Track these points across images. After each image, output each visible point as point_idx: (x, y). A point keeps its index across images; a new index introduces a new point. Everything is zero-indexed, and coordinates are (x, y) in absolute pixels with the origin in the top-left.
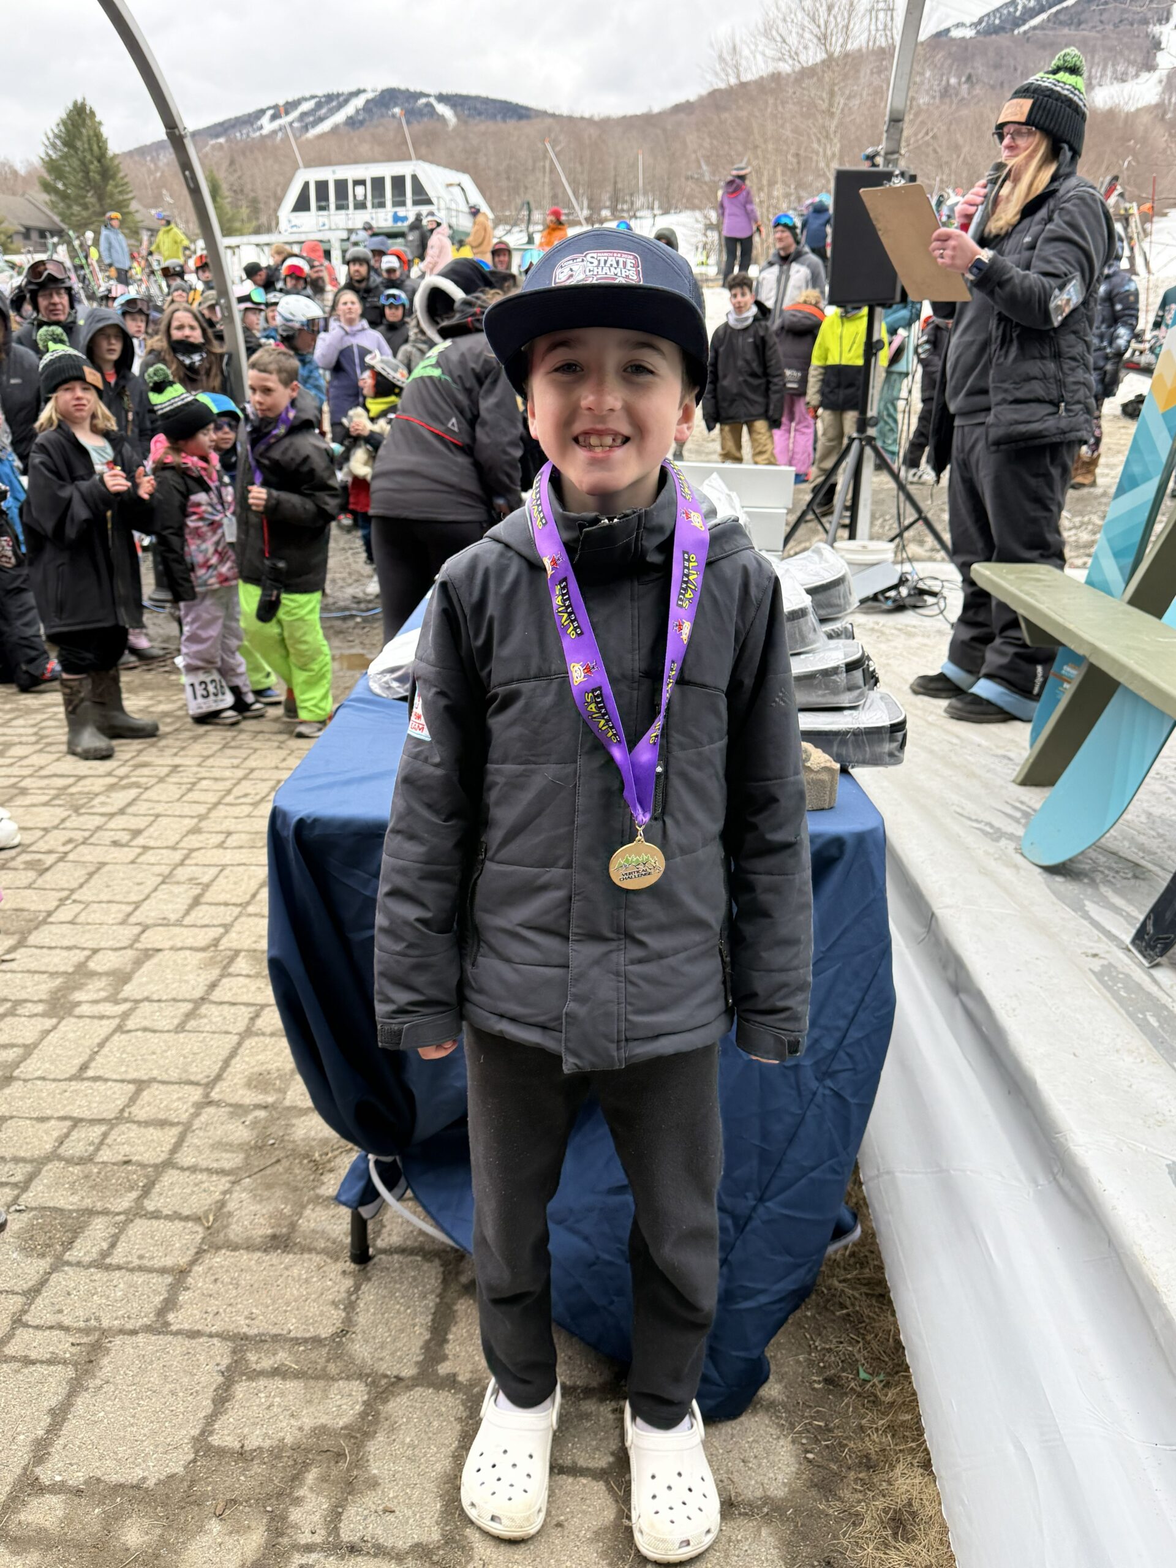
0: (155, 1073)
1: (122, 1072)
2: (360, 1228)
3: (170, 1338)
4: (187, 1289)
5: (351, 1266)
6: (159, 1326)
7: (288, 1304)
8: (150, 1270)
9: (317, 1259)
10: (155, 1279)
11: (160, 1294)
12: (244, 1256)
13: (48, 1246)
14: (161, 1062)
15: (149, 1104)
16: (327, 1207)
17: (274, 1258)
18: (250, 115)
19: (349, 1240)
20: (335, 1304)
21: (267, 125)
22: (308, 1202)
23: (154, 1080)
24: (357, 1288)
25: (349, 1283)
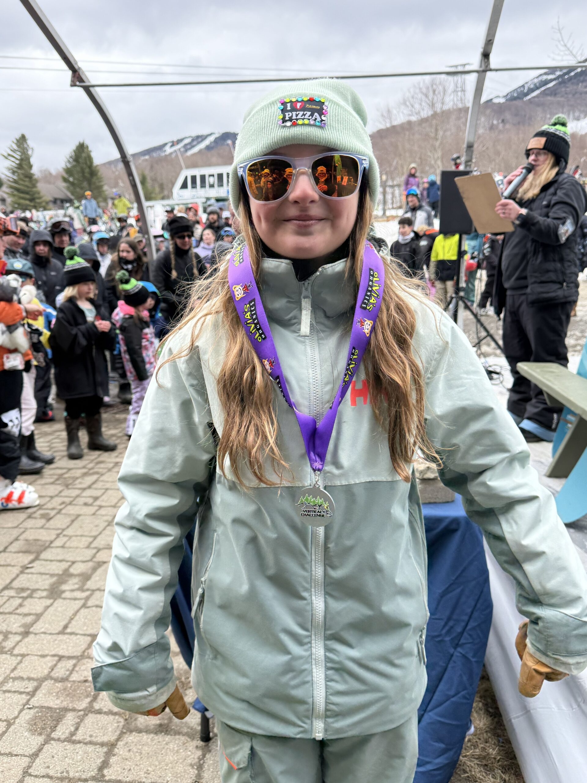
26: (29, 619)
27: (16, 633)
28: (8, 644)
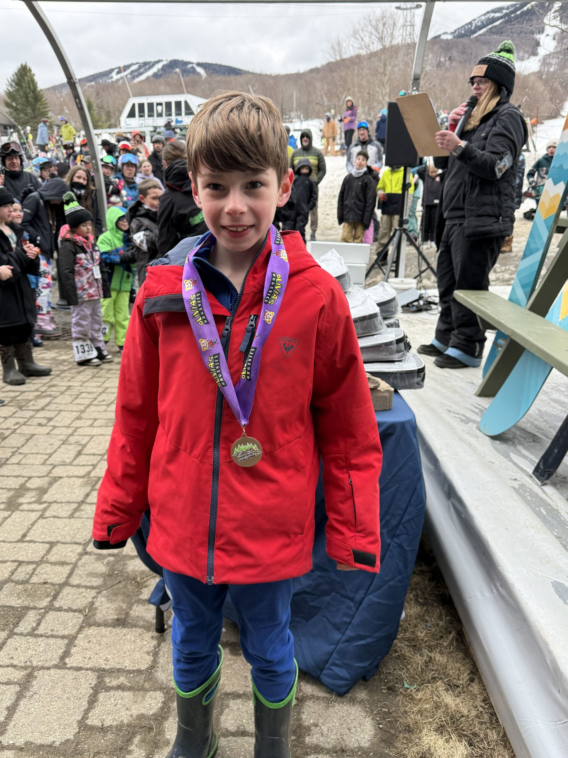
0: (59, 538)
1: (43, 538)
2: (160, 615)
3: (67, 671)
4: (75, 646)
5: (155, 634)
6: (61, 665)
7: (125, 653)
8: (57, 637)
9: (139, 630)
10: (59, 641)
11: (62, 649)
12: (103, 630)
13: (6, 625)
14: (62, 533)
15: (56, 554)
16: (144, 605)
17: (118, 630)
18: (106, 71)
19: (155, 621)
20: (148, 653)
21: (115, 76)
22: (135, 602)
23: (58, 542)
24: (159, 645)
25: (155, 642)
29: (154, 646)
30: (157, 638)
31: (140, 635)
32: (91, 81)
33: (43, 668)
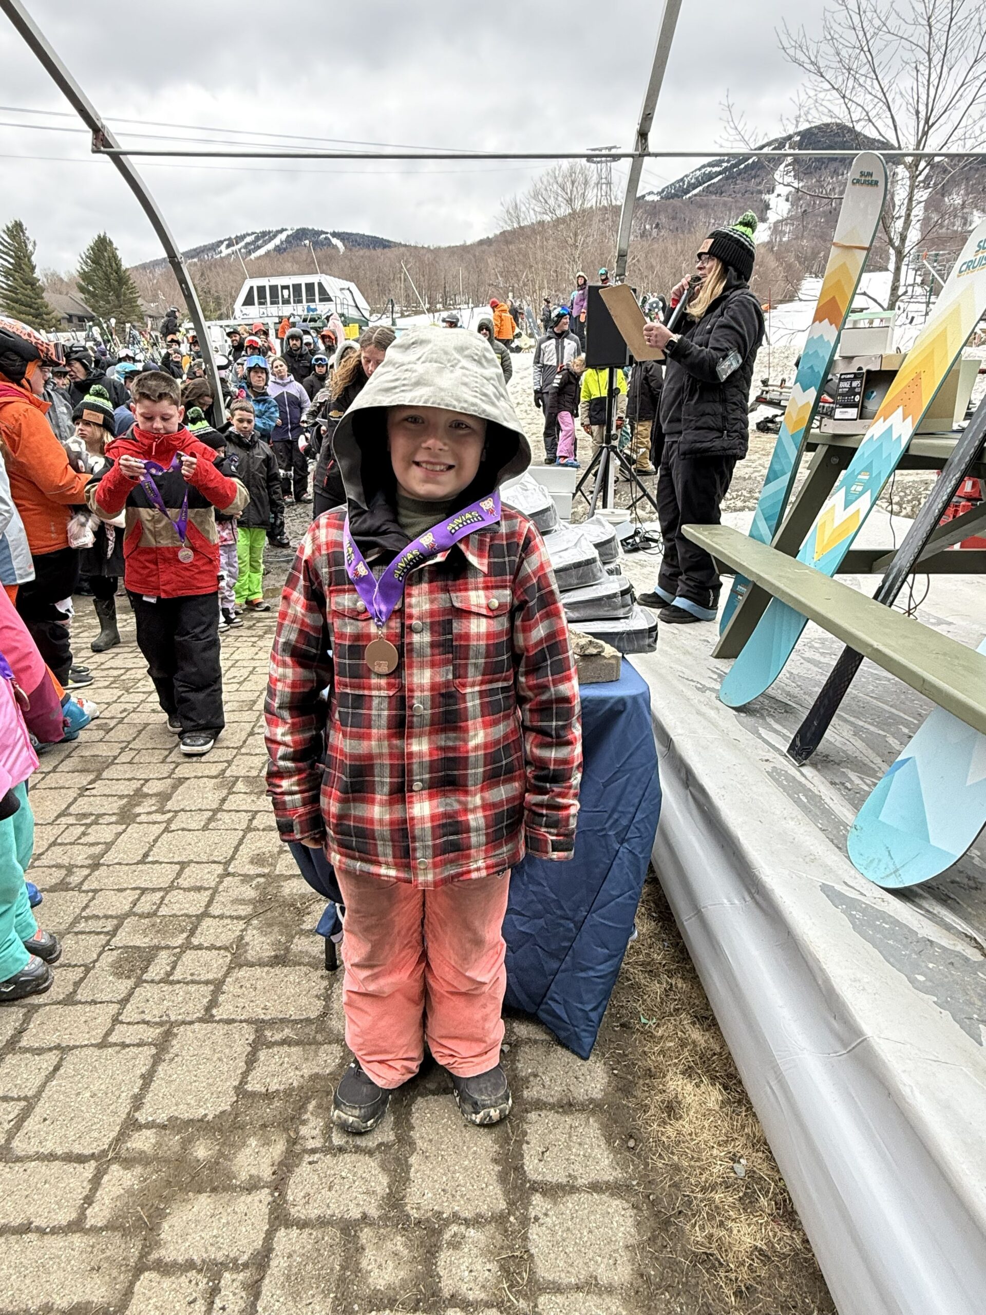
0: (192, 857)
1: (170, 857)
2: (331, 950)
3: (215, 1025)
4: (224, 993)
5: (325, 972)
6: (207, 1018)
7: (288, 998)
8: (198, 983)
9: (304, 969)
10: (203, 988)
11: (206, 997)
12: (258, 971)
13: (132, 971)
14: (195, 850)
15: (189, 877)
16: (308, 937)
17: (277, 970)
18: (213, 245)
19: (324, 956)
20: (318, 997)
21: (225, 251)
22: (296, 934)
23: (191, 862)
24: (331, 986)
25: (325, 983)
26: (98, 849)
27: (82, 867)
28: (75, 879)
29: (325, 988)
30: (328, 978)
31: (306, 974)
32: (193, 257)
33: (184, 1023)
